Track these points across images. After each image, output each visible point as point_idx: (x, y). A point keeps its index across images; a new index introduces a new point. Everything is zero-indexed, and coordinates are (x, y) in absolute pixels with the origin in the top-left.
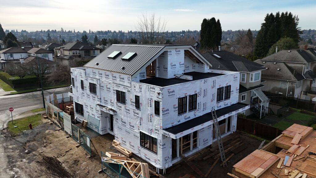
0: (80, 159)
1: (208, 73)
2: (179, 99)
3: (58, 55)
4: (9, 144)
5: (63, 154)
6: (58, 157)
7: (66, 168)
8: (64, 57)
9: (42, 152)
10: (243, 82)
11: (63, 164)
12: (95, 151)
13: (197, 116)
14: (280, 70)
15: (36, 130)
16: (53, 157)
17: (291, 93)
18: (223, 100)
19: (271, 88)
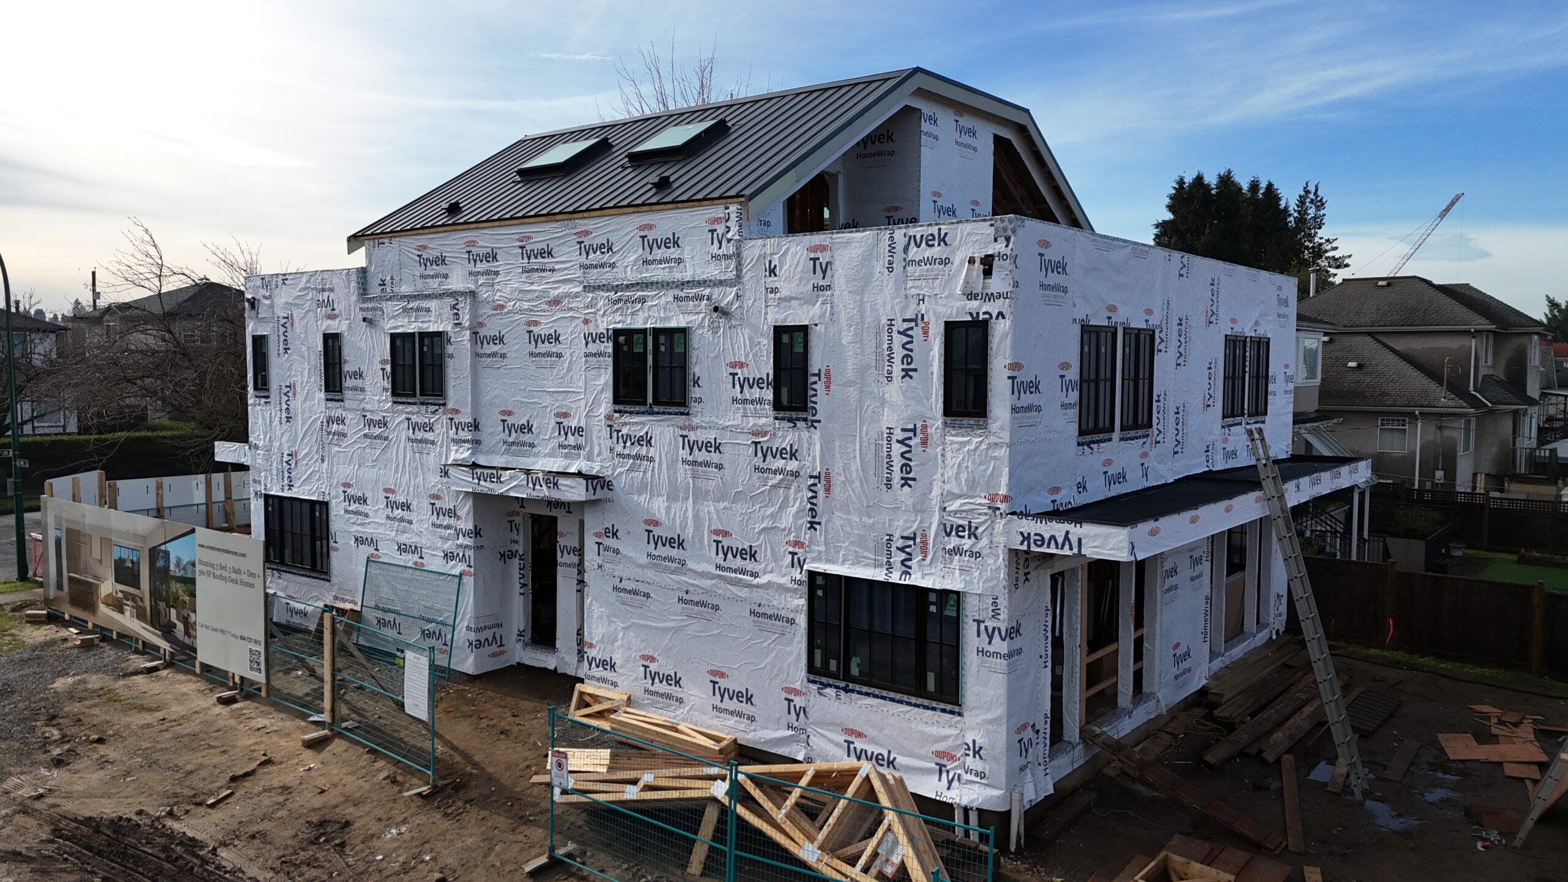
0: (351, 812)
2: (1083, 326)
5: (211, 794)
6: (170, 814)
7: (255, 872)
9: (40, 797)
11: (223, 853)
13: (1150, 482)
14: (1360, 367)
16: (134, 818)
17: (1439, 474)
18: (1242, 414)
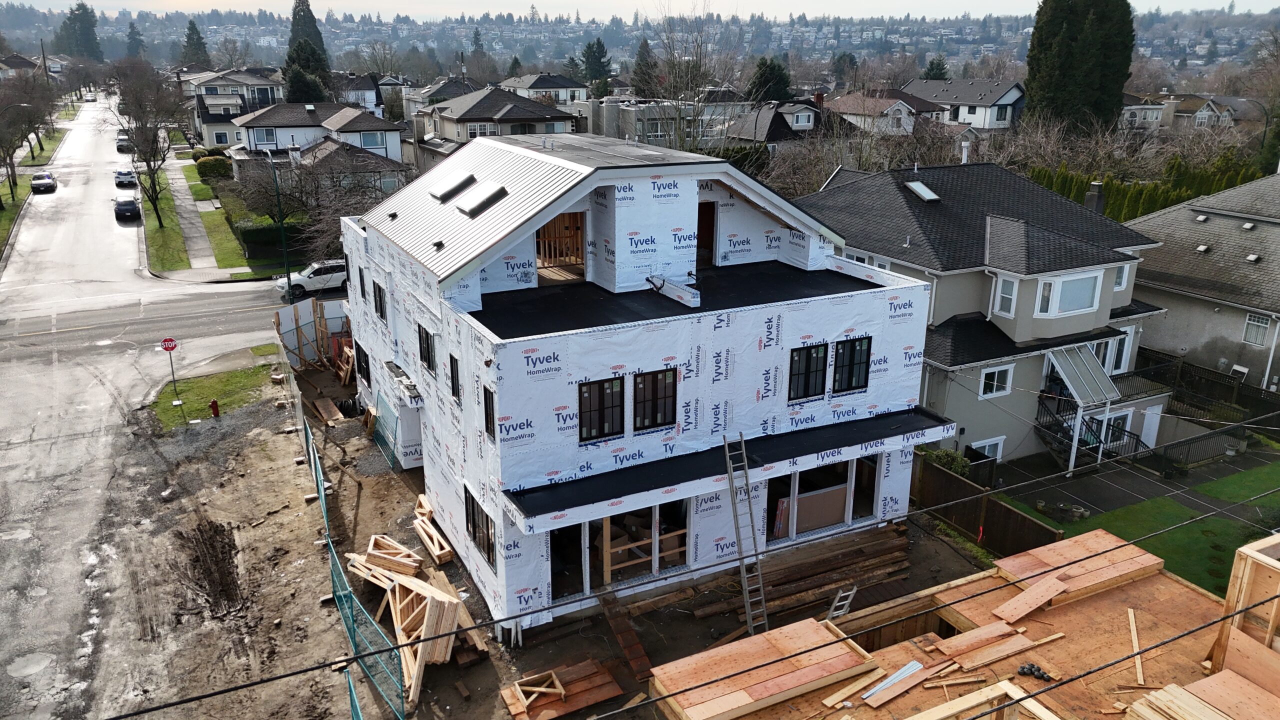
0: (294, 545)
1: (827, 270)
2: (581, 386)
3: (426, 138)
4: (132, 462)
5: (257, 520)
6: (238, 527)
7: (241, 570)
8: (440, 146)
9: (204, 504)
10: (1004, 314)
11: (239, 556)
12: (352, 526)
13: (676, 453)
14: (1258, 260)
15: (226, 423)
16: (225, 525)
19: (1204, 339)
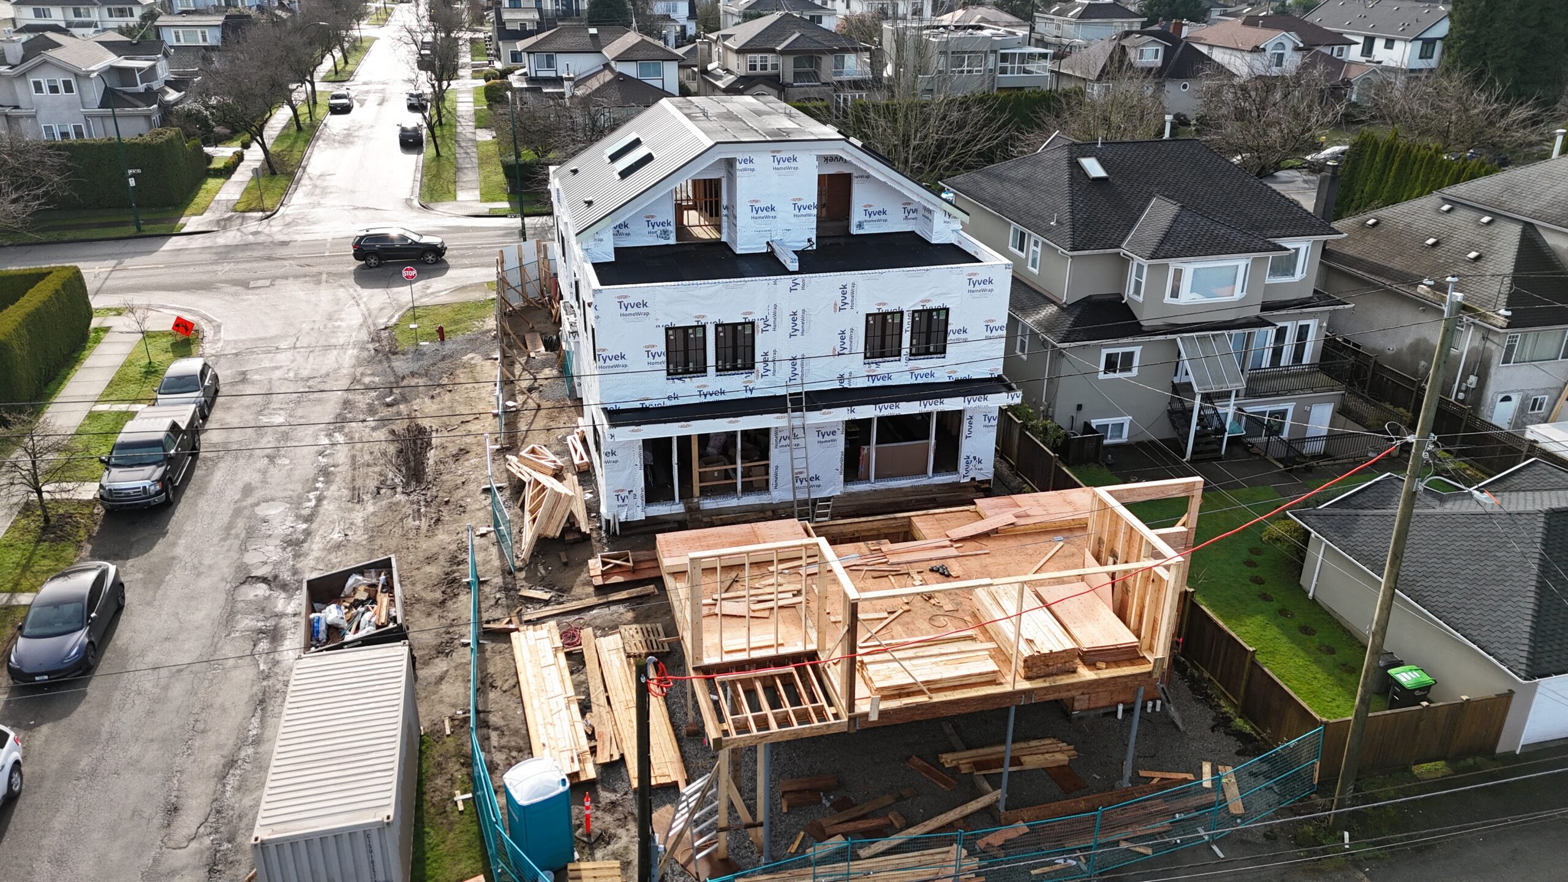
1: (952, 245)
3: (710, 67)
4: (369, 372)
5: (452, 426)
6: (437, 430)
9: (416, 411)
10: (1136, 297)
11: (432, 451)
12: (522, 437)
13: (756, 394)
14: (1477, 259)
16: (428, 428)
17: (1473, 379)
18: (899, 355)
